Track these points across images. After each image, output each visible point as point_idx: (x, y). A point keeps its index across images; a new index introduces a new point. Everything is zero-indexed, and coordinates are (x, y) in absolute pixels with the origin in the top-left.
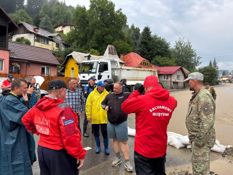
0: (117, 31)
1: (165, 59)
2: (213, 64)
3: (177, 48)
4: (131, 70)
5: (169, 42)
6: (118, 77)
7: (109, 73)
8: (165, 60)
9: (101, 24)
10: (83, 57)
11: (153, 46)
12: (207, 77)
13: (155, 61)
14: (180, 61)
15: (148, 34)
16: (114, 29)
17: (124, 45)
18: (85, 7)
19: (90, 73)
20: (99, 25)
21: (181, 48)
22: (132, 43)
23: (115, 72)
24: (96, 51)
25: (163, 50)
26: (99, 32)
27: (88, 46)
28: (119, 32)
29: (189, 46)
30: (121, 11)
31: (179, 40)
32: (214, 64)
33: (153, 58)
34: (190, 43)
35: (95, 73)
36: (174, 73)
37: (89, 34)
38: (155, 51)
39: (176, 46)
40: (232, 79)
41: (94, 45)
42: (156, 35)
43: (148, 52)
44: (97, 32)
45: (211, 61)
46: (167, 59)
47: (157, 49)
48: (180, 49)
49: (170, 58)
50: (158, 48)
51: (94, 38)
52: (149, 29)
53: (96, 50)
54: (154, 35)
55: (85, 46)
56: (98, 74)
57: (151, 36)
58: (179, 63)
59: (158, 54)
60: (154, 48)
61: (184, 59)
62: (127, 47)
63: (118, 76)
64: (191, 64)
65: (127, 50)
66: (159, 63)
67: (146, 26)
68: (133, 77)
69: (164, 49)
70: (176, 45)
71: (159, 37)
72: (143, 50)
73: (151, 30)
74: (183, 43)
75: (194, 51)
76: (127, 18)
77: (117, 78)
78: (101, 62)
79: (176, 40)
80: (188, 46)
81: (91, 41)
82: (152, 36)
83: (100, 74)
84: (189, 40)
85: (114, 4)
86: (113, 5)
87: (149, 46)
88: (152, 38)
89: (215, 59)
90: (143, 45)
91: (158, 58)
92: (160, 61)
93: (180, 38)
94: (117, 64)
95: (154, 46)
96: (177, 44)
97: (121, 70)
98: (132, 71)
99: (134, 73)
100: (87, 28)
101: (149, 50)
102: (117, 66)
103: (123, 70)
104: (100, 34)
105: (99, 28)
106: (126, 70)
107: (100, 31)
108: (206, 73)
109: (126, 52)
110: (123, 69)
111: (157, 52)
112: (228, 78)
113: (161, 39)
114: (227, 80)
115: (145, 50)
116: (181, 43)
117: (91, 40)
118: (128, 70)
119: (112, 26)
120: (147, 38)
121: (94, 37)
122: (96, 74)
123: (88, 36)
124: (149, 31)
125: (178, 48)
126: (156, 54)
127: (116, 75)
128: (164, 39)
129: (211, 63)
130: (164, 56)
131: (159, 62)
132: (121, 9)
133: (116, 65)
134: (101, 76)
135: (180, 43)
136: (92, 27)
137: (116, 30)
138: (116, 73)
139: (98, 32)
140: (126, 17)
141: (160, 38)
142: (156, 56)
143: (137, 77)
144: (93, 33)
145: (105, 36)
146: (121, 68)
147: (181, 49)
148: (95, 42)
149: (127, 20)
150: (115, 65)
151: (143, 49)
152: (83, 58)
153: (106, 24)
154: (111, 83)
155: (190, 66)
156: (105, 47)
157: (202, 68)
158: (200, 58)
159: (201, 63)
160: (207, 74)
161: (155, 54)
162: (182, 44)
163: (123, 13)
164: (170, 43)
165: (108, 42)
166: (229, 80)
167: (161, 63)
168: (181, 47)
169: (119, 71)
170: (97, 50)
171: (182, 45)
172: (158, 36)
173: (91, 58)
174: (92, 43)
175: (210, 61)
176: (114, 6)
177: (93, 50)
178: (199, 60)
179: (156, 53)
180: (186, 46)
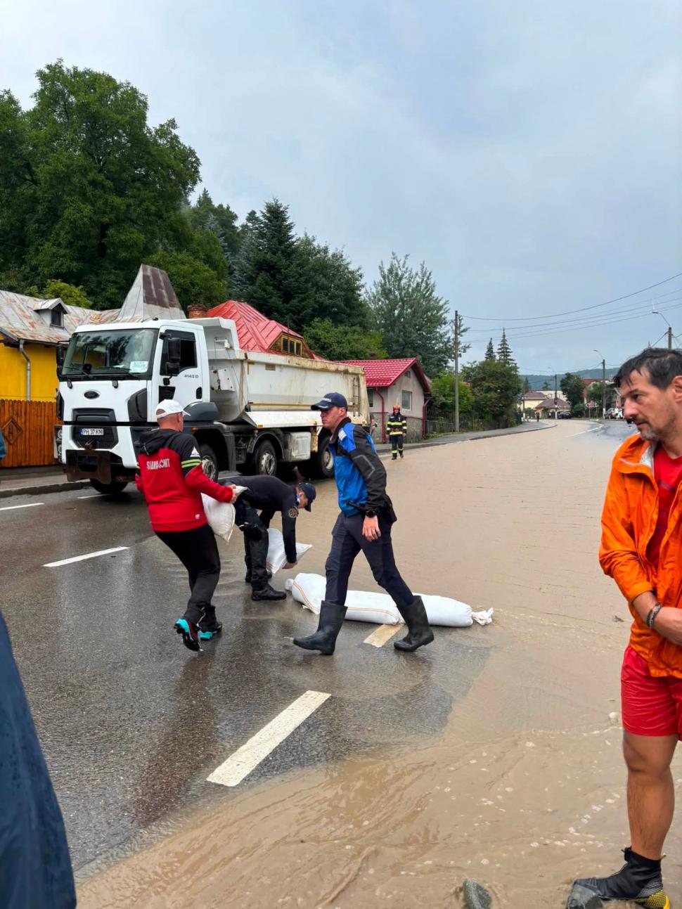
0: (160, 210)
1: (346, 333)
2: (499, 353)
3: (386, 292)
4: (280, 365)
5: (357, 268)
6: (233, 396)
7: (200, 377)
8: (349, 336)
9: (91, 176)
10: (27, 313)
11: (303, 279)
12: (491, 398)
13: (310, 337)
14: (397, 341)
15: (280, 232)
16: (147, 203)
17: (191, 270)
18: (16, 98)
19: (123, 379)
20: (85, 182)
21: (397, 293)
22: (221, 265)
23: (221, 372)
24: (76, 291)
25: (337, 297)
26: (87, 209)
27: (34, 269)
28: (169, 218)
29: (427, 284)
30: (173, 130)
31: (392, 263)
32: (503, 352)
33: (306, 328)
34: (428, 274)
35: (148, 376)
36: (394, 383)
37: (36, 217)
38: (312, 301)
39: (383, 286)
40: (556, 403)
41: (62, 264)
42: (310, 237)
43: (284, 302)
44: (77, 211)
45: (490, 343)
46: (355, 331)
47: (316, 293)
48: (396, 297)
49: (365, 327)
50: (320, 288)
51: (61, 232)
52: (283, 212)
53: (73, 287)
54: (302, 236)
55: (19, 267)
56: (157, 379)
57: (293, 242)
58: (395, 348)
59: (322, 311)
60: (307, 289)
61: (410, 332)
62: (206, 280)
63: (233, 390)
64: (435, 352)
65: (208, 289)
66: (328, 348)
67: (272, 201)
68: (288, 394)
69: (343, 293)
70: (383, 282)
71: (322, 245)
72: (263, 293)
73: (292, 217)
74: (406, 275)
75: (442, 306)
76: (199, 164)
77: (229, 400)
78: (167, 331)
79: (382, 262)
80: (424, 285)
81: (48, 247)
82: (294, 240)
83: (166, 381)
84: (425, 266)
85: (142, 98)
86: (140, 101)
87: (286, 278)
88: (298, 247)
89: (504, 336)
90: (263, 276)
91: (324, 329)
92: (332, 340)
93: (394, 254)
94: (229, 342)
95: (307, 281)
96: (384, 277)
97: (245, 365)
98: (285, 370)
99: (292, 381)
100: (26, 190)
101: (287, 297)
102: (231, 351)
103: (250, 366)
104: (90, 218)
105: (84, 194)
106: (264, 367)
107: (89, 207)
108: (487, 384)
109: (201, 299)
110: (252, 363)
111: (317, 306)
112: (541, 402)
113: (330, 254)
114: (538, 408)
115: (272, 294)
116: (400, 273)
117: (47, 245)
118: (271, 366)
119: (139, 189)
120: (277, 250)
121: (62, 228)
122: (149, 382)
123: (33, 226)
124: (284, 220)
125: (390, 290)
126: (314, 310)
127: (224, 387)
128: (342, 257)
129: (490, 349)
130: (341, 322)
131: (325, 343)
132: (172, 124)
133: (227, 345)
134: (173, 389)
135: (397, 274)
136: (52, 186)
137: (157, 207)
138: (228, 380)
139: (80, 211)
140: (198, 159)
141: (326, 251)
142: (316, 320)
143: (300, 394)
144: (54, 214)
145: (111, 231)
146: (244, 358)
147: (399, 297)
148: (68, 251)
149: (200, 169)
150: (223, 344)
151: (264, 290)
152: (30, 317)
153: (113, 180)
154: (211, 422)
155: (430, 358)
156: (110, 273)
157: (474, 366)
158: (464, 331)
159: (468, 350)
160: (492, 386)
161: (309, 311)
162: (401, 279)
163: (181, 142)
164: (360, 272)
165: (124, 254)
166: (546, 410)
167: (335, 346)
168: (400, 289)
169: (238, 369)
170: (81, 287)
171: (403, 281)
172: (319, 243)
173: (66, 320)
174: (55, 256)
175: (487, 344)
176: (145, 105)
177: (63, 285)
178: (460, 339)
179: (313, 307)
180: (415, 285)
